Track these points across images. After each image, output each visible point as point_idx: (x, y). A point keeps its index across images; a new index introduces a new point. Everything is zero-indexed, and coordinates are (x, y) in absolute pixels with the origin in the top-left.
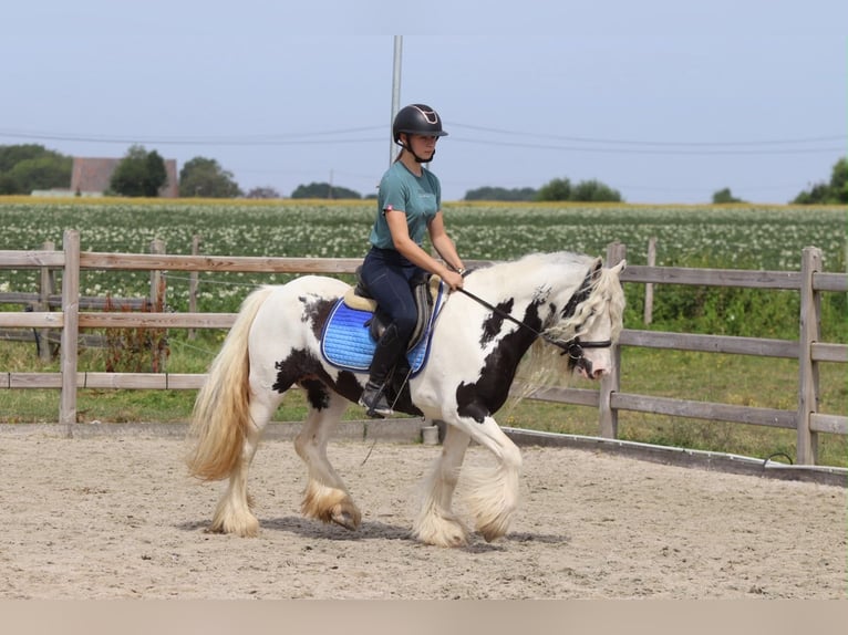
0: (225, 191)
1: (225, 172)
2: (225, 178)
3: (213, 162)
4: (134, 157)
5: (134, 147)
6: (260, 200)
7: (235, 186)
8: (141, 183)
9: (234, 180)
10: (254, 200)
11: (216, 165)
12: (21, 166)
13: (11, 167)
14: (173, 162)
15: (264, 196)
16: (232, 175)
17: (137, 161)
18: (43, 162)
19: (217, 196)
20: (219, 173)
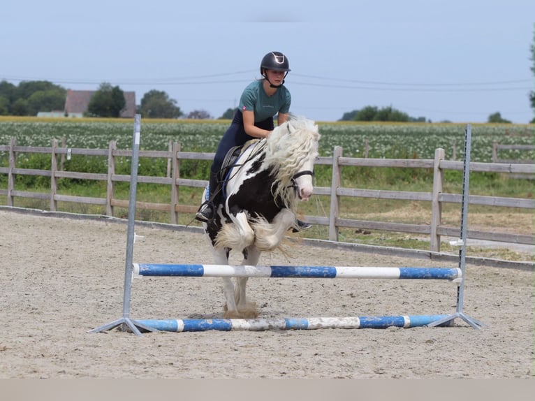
0: (171, 113)
1: (172, 100)
2: (171, 104)
3: (163, 93)
4: (103, 90)
5: (104, 84)
6: (198, 120)
7: (178, 109)
8: (108, 108)
9: (177, 105)
10: (193, 120)
11: (165, 95)
12: (36, 96)
13: (29, 96)
14: (133, 94)
15: (200, 117)
16: (176, 102)
17: (105, 93)
18: (50, 93)
19: (166, 117)
20: (168, 100)
